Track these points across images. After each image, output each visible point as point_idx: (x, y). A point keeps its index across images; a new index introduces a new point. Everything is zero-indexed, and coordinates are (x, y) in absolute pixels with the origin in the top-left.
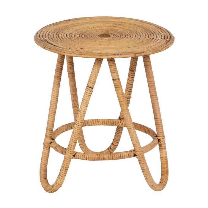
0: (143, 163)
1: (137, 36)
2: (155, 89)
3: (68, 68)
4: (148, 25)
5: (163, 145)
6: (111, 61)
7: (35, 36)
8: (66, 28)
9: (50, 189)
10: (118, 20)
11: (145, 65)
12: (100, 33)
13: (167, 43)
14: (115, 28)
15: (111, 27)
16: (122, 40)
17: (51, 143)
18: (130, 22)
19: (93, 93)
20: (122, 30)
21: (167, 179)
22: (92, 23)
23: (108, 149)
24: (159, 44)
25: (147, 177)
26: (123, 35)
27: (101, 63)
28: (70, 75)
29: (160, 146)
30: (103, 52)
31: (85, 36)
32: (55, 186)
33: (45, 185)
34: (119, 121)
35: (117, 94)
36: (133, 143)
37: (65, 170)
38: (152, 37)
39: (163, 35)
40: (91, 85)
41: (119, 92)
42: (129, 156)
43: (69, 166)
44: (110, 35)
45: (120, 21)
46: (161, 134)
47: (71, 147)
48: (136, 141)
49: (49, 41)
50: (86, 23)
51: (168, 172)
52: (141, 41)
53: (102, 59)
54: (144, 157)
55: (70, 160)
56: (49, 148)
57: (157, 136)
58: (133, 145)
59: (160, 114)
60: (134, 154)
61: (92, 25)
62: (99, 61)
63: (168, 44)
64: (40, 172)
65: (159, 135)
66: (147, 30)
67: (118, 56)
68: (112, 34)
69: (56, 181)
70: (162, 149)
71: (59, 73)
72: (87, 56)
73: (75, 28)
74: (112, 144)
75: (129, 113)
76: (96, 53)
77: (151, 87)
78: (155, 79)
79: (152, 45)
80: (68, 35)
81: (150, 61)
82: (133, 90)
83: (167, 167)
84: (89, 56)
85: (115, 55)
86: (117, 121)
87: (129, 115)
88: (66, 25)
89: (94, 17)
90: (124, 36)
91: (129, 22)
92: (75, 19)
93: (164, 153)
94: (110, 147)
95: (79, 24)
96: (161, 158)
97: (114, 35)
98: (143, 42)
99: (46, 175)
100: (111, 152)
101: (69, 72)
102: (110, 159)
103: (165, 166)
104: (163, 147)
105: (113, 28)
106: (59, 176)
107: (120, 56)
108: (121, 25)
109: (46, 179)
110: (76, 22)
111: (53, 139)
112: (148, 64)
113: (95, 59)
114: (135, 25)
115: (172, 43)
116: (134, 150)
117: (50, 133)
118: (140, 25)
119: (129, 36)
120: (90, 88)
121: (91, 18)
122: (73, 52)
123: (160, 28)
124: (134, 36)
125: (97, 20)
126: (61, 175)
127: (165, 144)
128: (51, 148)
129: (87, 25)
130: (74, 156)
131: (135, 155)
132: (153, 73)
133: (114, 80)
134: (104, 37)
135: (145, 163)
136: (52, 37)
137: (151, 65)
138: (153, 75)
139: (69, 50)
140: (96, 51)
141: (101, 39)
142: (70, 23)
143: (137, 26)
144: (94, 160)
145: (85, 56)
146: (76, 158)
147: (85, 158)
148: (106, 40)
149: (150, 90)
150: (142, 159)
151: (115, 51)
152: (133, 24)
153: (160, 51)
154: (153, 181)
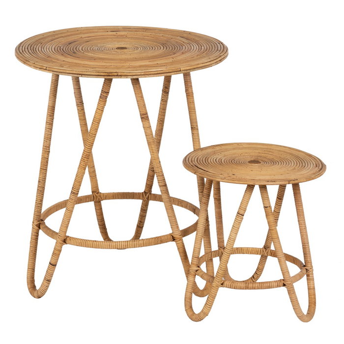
0: (292, 293)
1: (288, 163)
2: (304, 218)
3: (215, 194)
4: (297, 152)
5: (311, 275)
6: (263, 188)
7: (183, 161)
8: (214, 153)
9: (196, 318)
10: (266, 147)
11: (294, 193)
12: (249, 159)
13: (319, 171)
14: (264, 155)
15: (259, 153)
16: (273, 166)
17: (197, 271)
18: (279, 149)
19: (243, 220)
20: (271, 157)
21: (315, 310)
22: (239, 149)
23: (251, 278)
24: (312, 172)
25: (296, 308)
26: (273, 162)
27: (253, 190)
28: (217, 202)
29: (308, 276)
30: (256, 178)
31: (235, 162)
32: (202, 315)
33: (190, 313)
34: (264, 250)
35: (268, 221)
36: (282, 272)
37: (212, 299)
38: (304, 164)
39: (314, 163)
40: (241, 212)
41: (270, 220)
42: (278, 286)
43: (216, 295)
44: (260, 161)
45: (268, 148)
46: (309, 263)
47: (220, 275)
48: (286, 271)
49: (199, 166)
50: (234, 149)
51: (315, 303)
52: (293, 168)
53: (254, 186)
54: (293, 287)
55: (218, 289)
56: (195, 276)
57: (305, 266)
58: (283, 274)
59: (308, 243)
60: (283, 283)
61: (240, 151)
62: (250, 188)
63: (321, 172)
64: (185, 300)
65: (307, 265)
66: (297, 157)
67: (272, 183)
68: (261, 160)
69: (203, 310)
70: (310, 279)
71: (206, 199)
72: (240, 182)
73: (223, 154)
74: (256, 273)
75: (279, 241)
76: (249, 180)
77: (301, 216)
78: (304, 207)
79: (305, 172)
80: (217, 160)
81: (299, 189)
82: (279, 219)
83: (315, 298)
84: (242, 182)
85: (268, 181)
86: (262, 250)
87: (280, 243)
88: (213, 150)
89: (241, 143)
90: (275, 163)
91: (277, 149)
92: (222, 145)
93: (312, 283)
94: (253, 276)
95: (226, 150)
96: (309, 289)
97: (264, 161)
98: (294, 169)
99: (191, 303)
100: (254, 282)
101: (215, 199)
102: (259, 289)
103: (313, 297)
104: (311, 278)
105: (262, 154)
106: (205, 305)
107: (274, 183)
108: (269, 152)
109: (191, 307)
110: (223, 147)
111: (198, 267)
112: (298, 192)
113: (246, 185)
114: (284, 152)
115: (325, 170)
116: (283, 280)
117: (196, 261)
118: (289, 152)
119: (280, 163)
120: (240, 215)
121: (238, 144)
122: (225, 178)
123: (310, 156)
124: (285, 163)
125: (244, 146)
126: (208, 303)
127: (313, 274)
128: (197, 276)
129: (235, 151)
130: (222, 284)
131: (284, 285)
132: (303, 201)
133: (265, 207)
134: (255, 163)
135: (294, 293)
136: (201, 162)
137: (300, 193)
138: (302, 203)
139: (221, 176)
140: (248, 177)
141: (252, 165)
142: (218, 148)
143: (287, 153)
144: (243, 289)
145: (238, 182)
146: (224, 287)
147: (234, 287)
148: (257, 167)
149: (298, 218)
150: (291, 289)
151: (268, 178)
152: (282, 151)
153: (313, 179)
154: (302, 312)
